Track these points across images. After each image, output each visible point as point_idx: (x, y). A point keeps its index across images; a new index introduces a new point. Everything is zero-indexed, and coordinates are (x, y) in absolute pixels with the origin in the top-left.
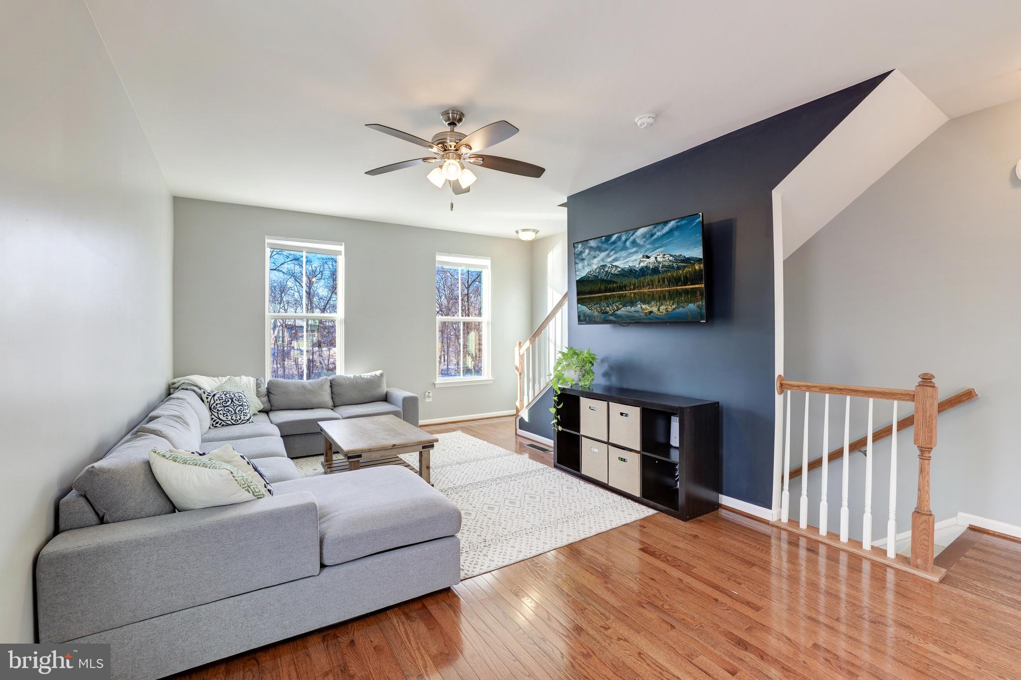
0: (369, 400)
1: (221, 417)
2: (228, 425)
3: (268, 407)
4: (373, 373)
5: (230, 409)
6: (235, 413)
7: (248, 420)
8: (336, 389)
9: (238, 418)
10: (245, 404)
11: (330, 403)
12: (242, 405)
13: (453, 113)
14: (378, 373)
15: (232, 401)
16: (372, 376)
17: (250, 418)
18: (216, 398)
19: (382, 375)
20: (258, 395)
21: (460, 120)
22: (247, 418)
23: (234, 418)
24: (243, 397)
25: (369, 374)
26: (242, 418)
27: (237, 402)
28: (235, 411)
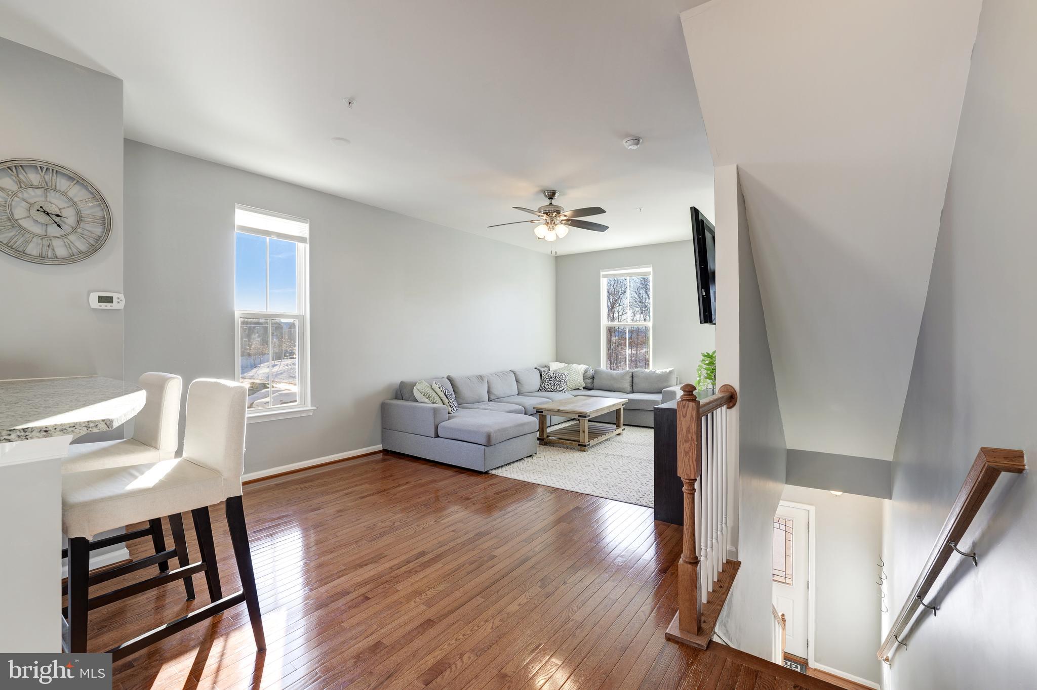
0: (655, 391)
1: (546, 386)
2: (549, 391)
3: (589, 385)
4: (664, 371)
5: (552, 382)
6: (554, 385)
7: (561, 391)
8: (635, 379)
9: (555, 388)
10: (563, 381)
11: (629, 389)
12: (560, 381)
13: (548, 193)
14: (668, 370)
15: (555, 378)
16: (662, 372)
17: (563, 390)
18: (547, 375)
19: (671, 372)
20: (585, 378)
21: (554, 193)
22: (561, 389)
23: (552, 387)
24: (564, 376)
25: (661, 370)
26: (558, 389)
27: (558, 379)
28: (554, 384)
